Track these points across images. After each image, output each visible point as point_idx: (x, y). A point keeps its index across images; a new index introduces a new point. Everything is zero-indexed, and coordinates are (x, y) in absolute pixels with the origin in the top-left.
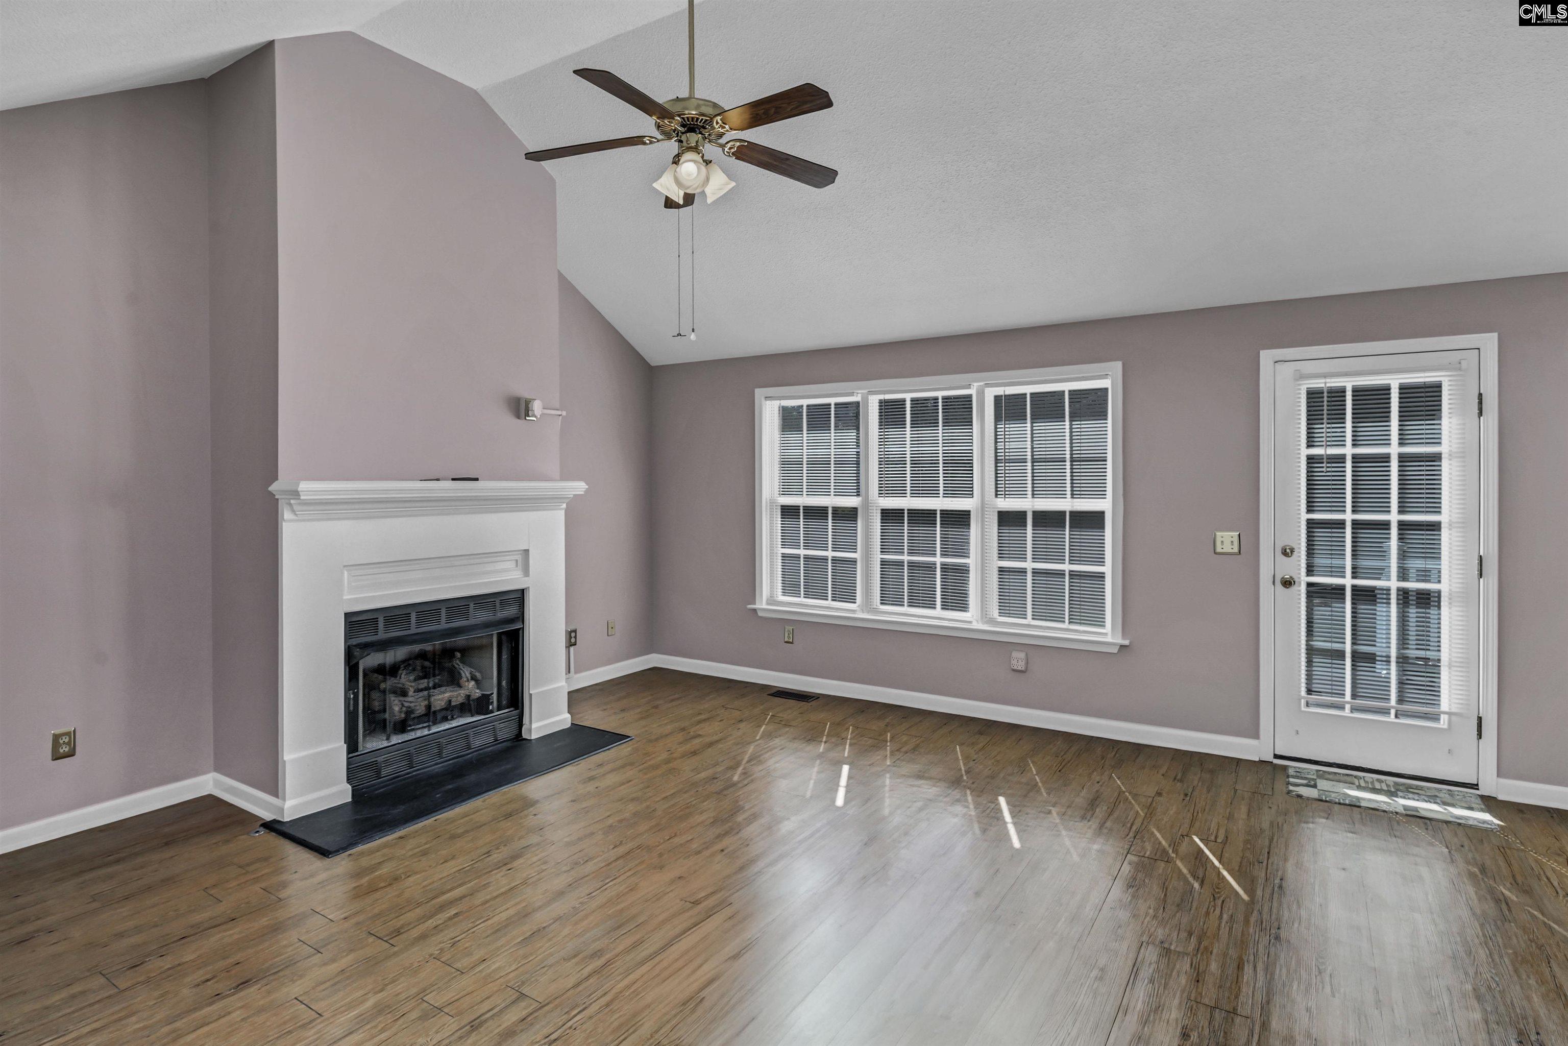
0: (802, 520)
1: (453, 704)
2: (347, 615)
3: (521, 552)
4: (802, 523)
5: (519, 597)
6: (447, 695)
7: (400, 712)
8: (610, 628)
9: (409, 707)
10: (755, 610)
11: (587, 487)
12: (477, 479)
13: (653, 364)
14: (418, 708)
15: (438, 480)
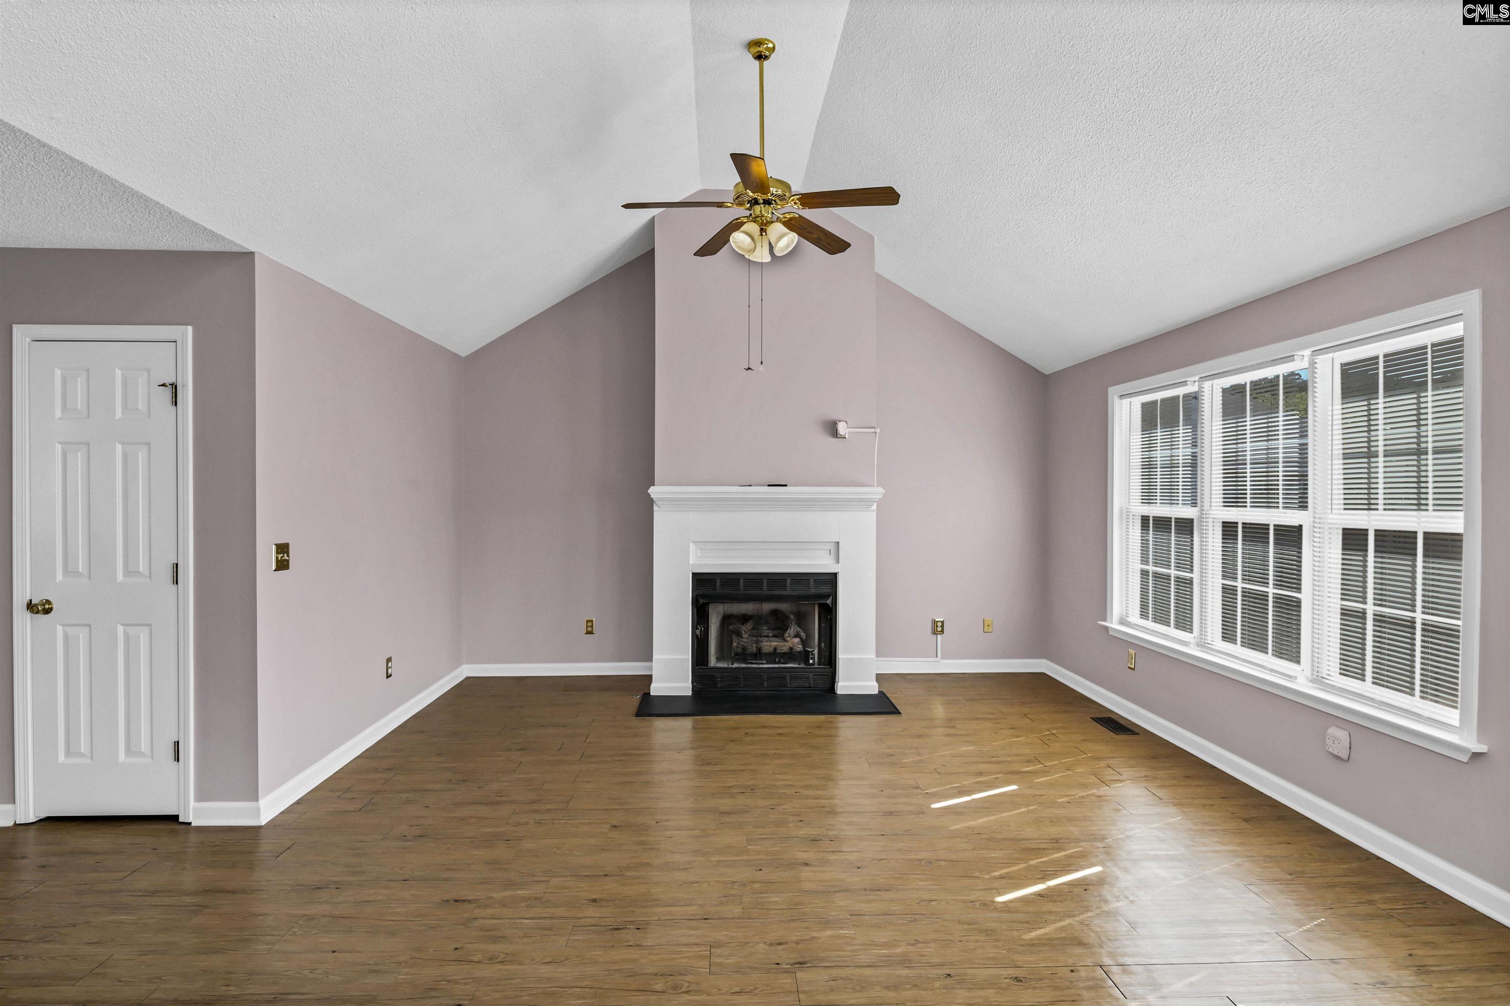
0: (1151, 532)
1: (778, 651)
2: (694, 575)
3: (832, 544)
4: (1151, 536)
5: (831, 579)
6: (774, 644)
7: (737, 647)
8: (986, 625)
9: (744, 646)
10: (1107, 628)
11: (884, 492)
12: (786, 485)
13: (1047, 373)
14: (749, 647)
15: (751, 486)
